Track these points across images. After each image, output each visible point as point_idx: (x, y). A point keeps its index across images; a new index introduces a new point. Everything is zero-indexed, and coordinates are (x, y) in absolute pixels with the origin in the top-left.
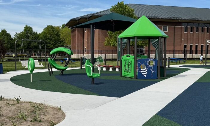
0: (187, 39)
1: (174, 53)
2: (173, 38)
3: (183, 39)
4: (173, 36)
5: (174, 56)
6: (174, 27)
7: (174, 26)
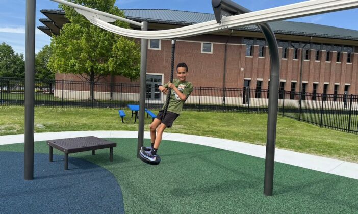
0: (252, 68)
1: (224, 95)
2: (223, 66)
3: (242, 69)
4: (223, 62)
5: (224, 100)
6: (226, 46)
7: (225, 44)
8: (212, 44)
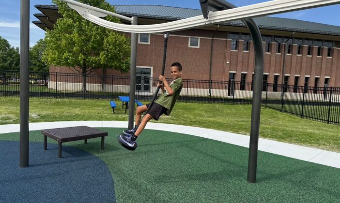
0: (237, 62)
1: (210, 88)
3: (228, 63)
5: (210, 92)
6: (212, 40)
7: (211, 38)
8: (199, 38)
